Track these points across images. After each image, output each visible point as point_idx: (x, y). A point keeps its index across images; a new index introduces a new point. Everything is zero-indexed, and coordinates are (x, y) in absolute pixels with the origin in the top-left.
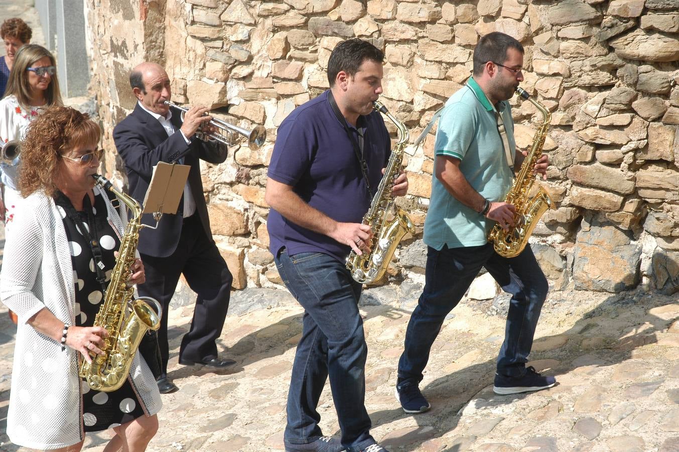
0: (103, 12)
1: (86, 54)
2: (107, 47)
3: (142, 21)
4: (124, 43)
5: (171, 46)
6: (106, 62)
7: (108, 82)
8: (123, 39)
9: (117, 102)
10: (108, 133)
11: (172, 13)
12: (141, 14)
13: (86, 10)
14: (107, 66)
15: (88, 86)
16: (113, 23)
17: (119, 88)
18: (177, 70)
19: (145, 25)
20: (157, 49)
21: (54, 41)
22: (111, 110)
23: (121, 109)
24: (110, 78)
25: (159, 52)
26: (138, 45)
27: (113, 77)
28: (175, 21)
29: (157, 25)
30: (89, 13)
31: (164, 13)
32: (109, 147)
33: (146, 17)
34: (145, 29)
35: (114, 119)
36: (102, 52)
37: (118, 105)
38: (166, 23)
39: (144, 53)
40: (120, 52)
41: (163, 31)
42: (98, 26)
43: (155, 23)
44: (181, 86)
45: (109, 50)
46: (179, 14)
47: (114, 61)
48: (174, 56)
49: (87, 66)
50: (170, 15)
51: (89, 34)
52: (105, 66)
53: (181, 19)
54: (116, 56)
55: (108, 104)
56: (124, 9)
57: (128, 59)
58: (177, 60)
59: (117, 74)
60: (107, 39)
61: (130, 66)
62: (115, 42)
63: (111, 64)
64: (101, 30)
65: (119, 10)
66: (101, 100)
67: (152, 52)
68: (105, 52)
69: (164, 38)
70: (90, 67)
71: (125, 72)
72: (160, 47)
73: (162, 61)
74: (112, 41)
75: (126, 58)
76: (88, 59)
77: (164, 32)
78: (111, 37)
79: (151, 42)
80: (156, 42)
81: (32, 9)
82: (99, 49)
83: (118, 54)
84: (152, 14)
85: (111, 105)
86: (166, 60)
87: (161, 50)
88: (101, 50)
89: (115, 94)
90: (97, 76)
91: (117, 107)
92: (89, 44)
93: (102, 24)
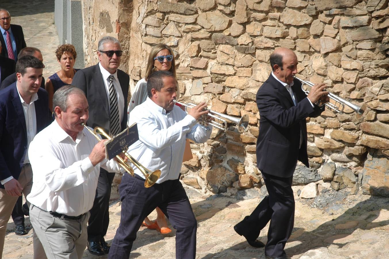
0: (95, 28)
1: (83, 51)
3: (117, 34)
5: (133, 48)
12: (117, 30)
13: (84, 27)
14: (96, 59)
16: (100, 34)
18: (136, 61)
19: (118, 36)
20: (125, 49)
25: (126, 51)
28: (136, 34)
29: (126, 36)
30: (86, 28)
31: (129, 29)
33: (119, 31)
34: (119, 38)
36: (94, 50)
38: (131, 35)
41: (128, 39)
42: (92, 36)
43: (125, 35)
44: (138, 71)
46: (138, 30)
48: (134, 53)
49: (83, 58)
50: (133, 30)
51: (85, 40)
56: (107, 26)
58: (136, 56)
60: (96, 43)
64: (94, 38)
65: (104, 27)
68: (95, 50)
69: (129, 43)
70: (85, 59)
73: (128, 56)
76: (84, 54)
77: (129, 40)
80: (124, 45)
81: (53, 25)
82: (92, 49)
84: (123, 29)
86: (130, 56)
87: (127, 50)
88: (93, 50)
92: (85, 46)
93: (94, 35)
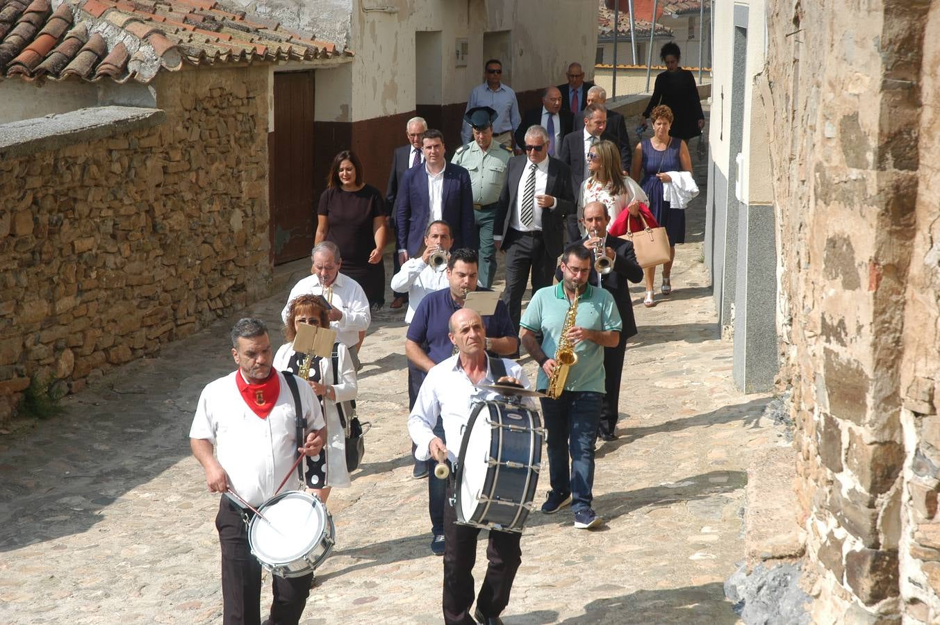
0: (813, 277)
1: (775, 332)
2: (815, 327)
3: (872, 292)
4: (841, 322)
5: (912, 330)
6: (813, 348)
7: (814, 378)
8: (841, 317)
9: (826, 408)
10: (808, 451)
11: (917, 281)
12: (871, 282)
13: (780, 271)
14: (814, 355)
15: (776, 378)
16: (826, 294)
17: (830, 386)
18: (921, 364)
19: (875, 298)
20: (892, 333)
21: (730, 312)
22: (816, 418)
23: (832, 418)
24: (818, 372)
25: (894, 338)
26: (863, 326)
27: (822, 371)
28: (922, 293)
29: (894, 298)
30: (787, 275)
31: (904, 282)
32: (808, 471)
33: (877, 286)
34: (875, 304)
35: (820, 431)
36: (808, 334)
37: (828, 411)
38: (908, 295)
39: (871, 338)
40: (834, 336)
41: (901, 307)
42: (804, 297)
43: (891, 295)
44: (926, 389)
45: (819, 331)
46: (928, 283)
47: (825, 348)
48: (916, 344)
49: (775, 349)
50: (914, 284)
51: (782, 304)
52: (811, 354)
53: (931, 291)
54: (828, 341)
55: (812, 410)
56: (845, 274)
57: (846, 346)
58: (922, 350)
59: (828, 367)
60: (816, 315)
61: (849, 356)
62: (828, 320)
63: (820, 352)
64: (809, 302)
65: (837, 276)
66: (800, 403)
67: (884, 337)
68: (812, 334)
69: (902, 317)
70: (780, 351)
71: (841, 364)
72: (896, 331)
73: (898, 350)
74: (823, 319)
75: (843, 344)
76: (779, 339)
77: (903, 309)
78: (823, 314)
79: (884, 322)
80: (890, 323)
81: (700, 266)
82: (804, 329)
83: (832, 338)
84: (887, 282)
85: (817, 412)
86: (903, 349)
87: (898, 335)
88: (806, 331)
89: (824, 396)
90: (797, 368)
91: (825, 414)
92: (781, 319)
93: (809, 294)
